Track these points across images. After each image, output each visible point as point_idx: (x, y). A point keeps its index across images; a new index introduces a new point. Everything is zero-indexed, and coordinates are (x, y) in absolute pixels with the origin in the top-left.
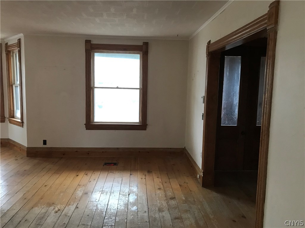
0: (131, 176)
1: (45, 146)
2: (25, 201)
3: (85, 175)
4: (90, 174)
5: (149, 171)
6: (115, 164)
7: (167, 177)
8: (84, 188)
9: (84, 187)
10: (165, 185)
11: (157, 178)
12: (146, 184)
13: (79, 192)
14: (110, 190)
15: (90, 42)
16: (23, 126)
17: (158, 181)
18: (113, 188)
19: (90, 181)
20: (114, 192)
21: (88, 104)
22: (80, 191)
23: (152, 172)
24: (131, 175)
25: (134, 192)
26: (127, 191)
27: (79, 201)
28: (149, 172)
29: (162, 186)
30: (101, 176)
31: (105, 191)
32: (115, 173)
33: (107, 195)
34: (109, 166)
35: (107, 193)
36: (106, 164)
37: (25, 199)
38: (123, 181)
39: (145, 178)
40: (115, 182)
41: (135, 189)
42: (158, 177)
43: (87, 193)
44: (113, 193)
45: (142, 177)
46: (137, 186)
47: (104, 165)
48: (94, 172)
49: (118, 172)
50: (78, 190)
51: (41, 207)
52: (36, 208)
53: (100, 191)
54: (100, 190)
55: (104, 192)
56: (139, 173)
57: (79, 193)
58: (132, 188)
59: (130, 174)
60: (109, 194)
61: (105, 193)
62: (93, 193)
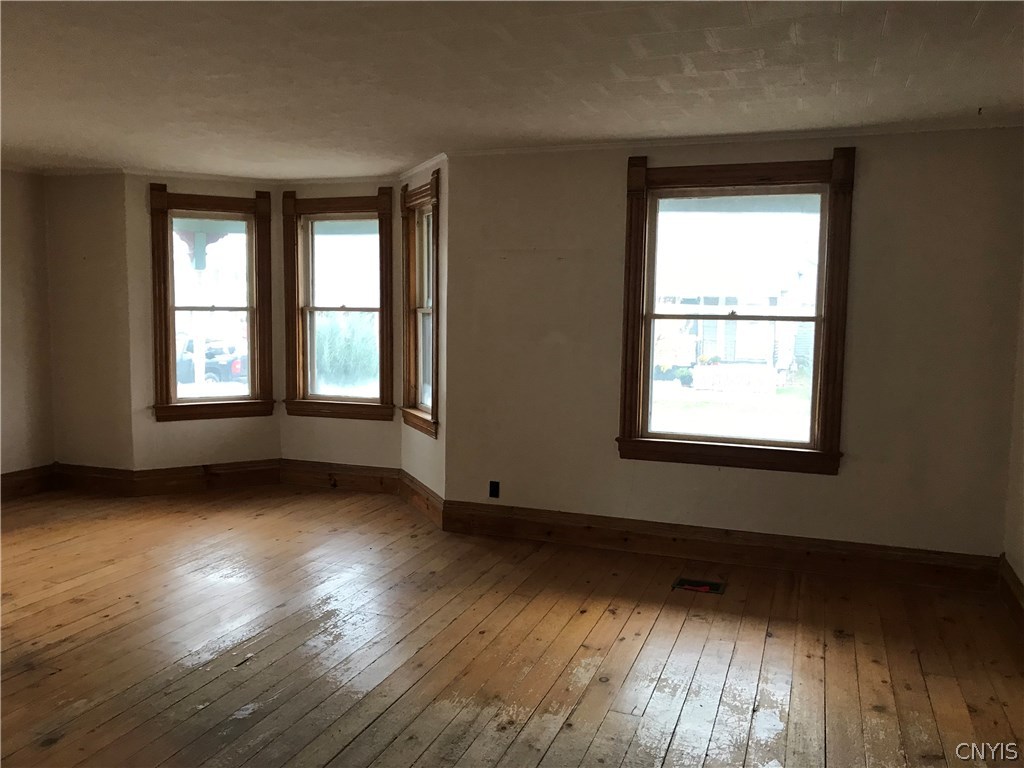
0: (769, 640)
1: (494, 501)
2: (419, 673)
3: (607, 613)
4: (624, 611)
5: (841, 632)
6: (715, 588)
7: (918, 667)
8: (598, 660)
9: (602, 656)
10: (904, 695)
11: (872, 665)
12: (824, 681)
13: (582, 670)
14: (687, 679)
15: (646, 163)
16: (436, 435)
17: (875, 675)
18: (698, 674)
19: (620, 637)
20: (699, 692)
21: (629, 372)
22: (585, 668)
23: (853, 636)
24: (769, 635)
25: (777, 702)
26: (748, 697)
27: (578, 703)
28: (842, 634)
29: (890, 700)
30: (660, 625)
31: (670, 682)
32: (710, 620)
33: (675, 698)
34: (693, 593)
35: (675, 689)
36: (682, 583)
37: (420, 665)
38: (739, 657)
39: (824, 658)
40: (708, 655)
41: (780, 692)
42: (875, 661)
43: (608, 680)
44: (697, 694)
45: (811, 652)
46: (787, 683)
47: (674, 588)
48: (638, 606)
49: (723, 620)
50: (580, 665)
51: (460, 702)
52: (446, 703)
53: (652, 680)
54: (654, 676)
55: (665, 687)
56: (800, 636)
57: (583, 675)
58: (769, 687)
59: (765, 634)
60: (681, 695)
61: (667, 690)
62: (628, 681)
